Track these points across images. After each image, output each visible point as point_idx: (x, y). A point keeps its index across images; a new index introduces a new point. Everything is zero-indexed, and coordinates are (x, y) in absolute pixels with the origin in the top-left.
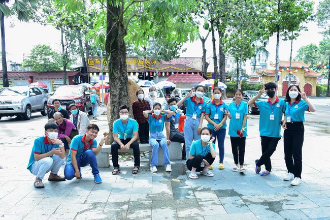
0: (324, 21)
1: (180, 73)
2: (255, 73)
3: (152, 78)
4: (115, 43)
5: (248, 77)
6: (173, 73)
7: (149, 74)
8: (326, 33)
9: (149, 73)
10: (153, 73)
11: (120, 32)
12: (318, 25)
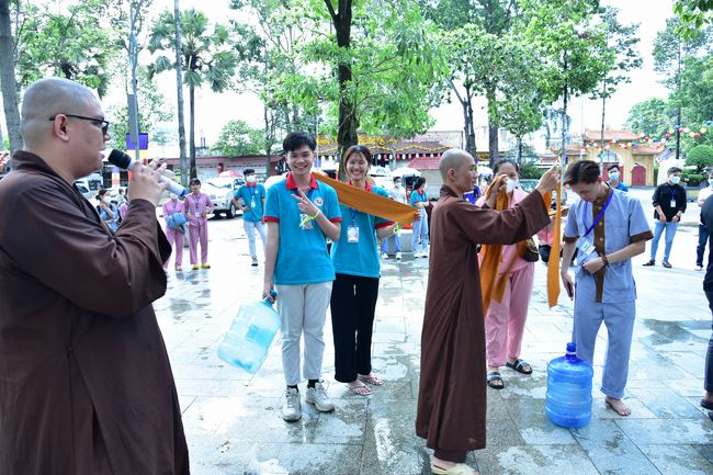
0: (667, 62)
1: (428, 155)
2: (549, 152)
3: (387, 163)
4: (347, 135)
5: (538, 158)
6: (417, 156)
7: (382, 157)
8: (669, 81)
9: (382, 155)
10: (388, 155)
11: (352, 125)
12: (656, 69)
